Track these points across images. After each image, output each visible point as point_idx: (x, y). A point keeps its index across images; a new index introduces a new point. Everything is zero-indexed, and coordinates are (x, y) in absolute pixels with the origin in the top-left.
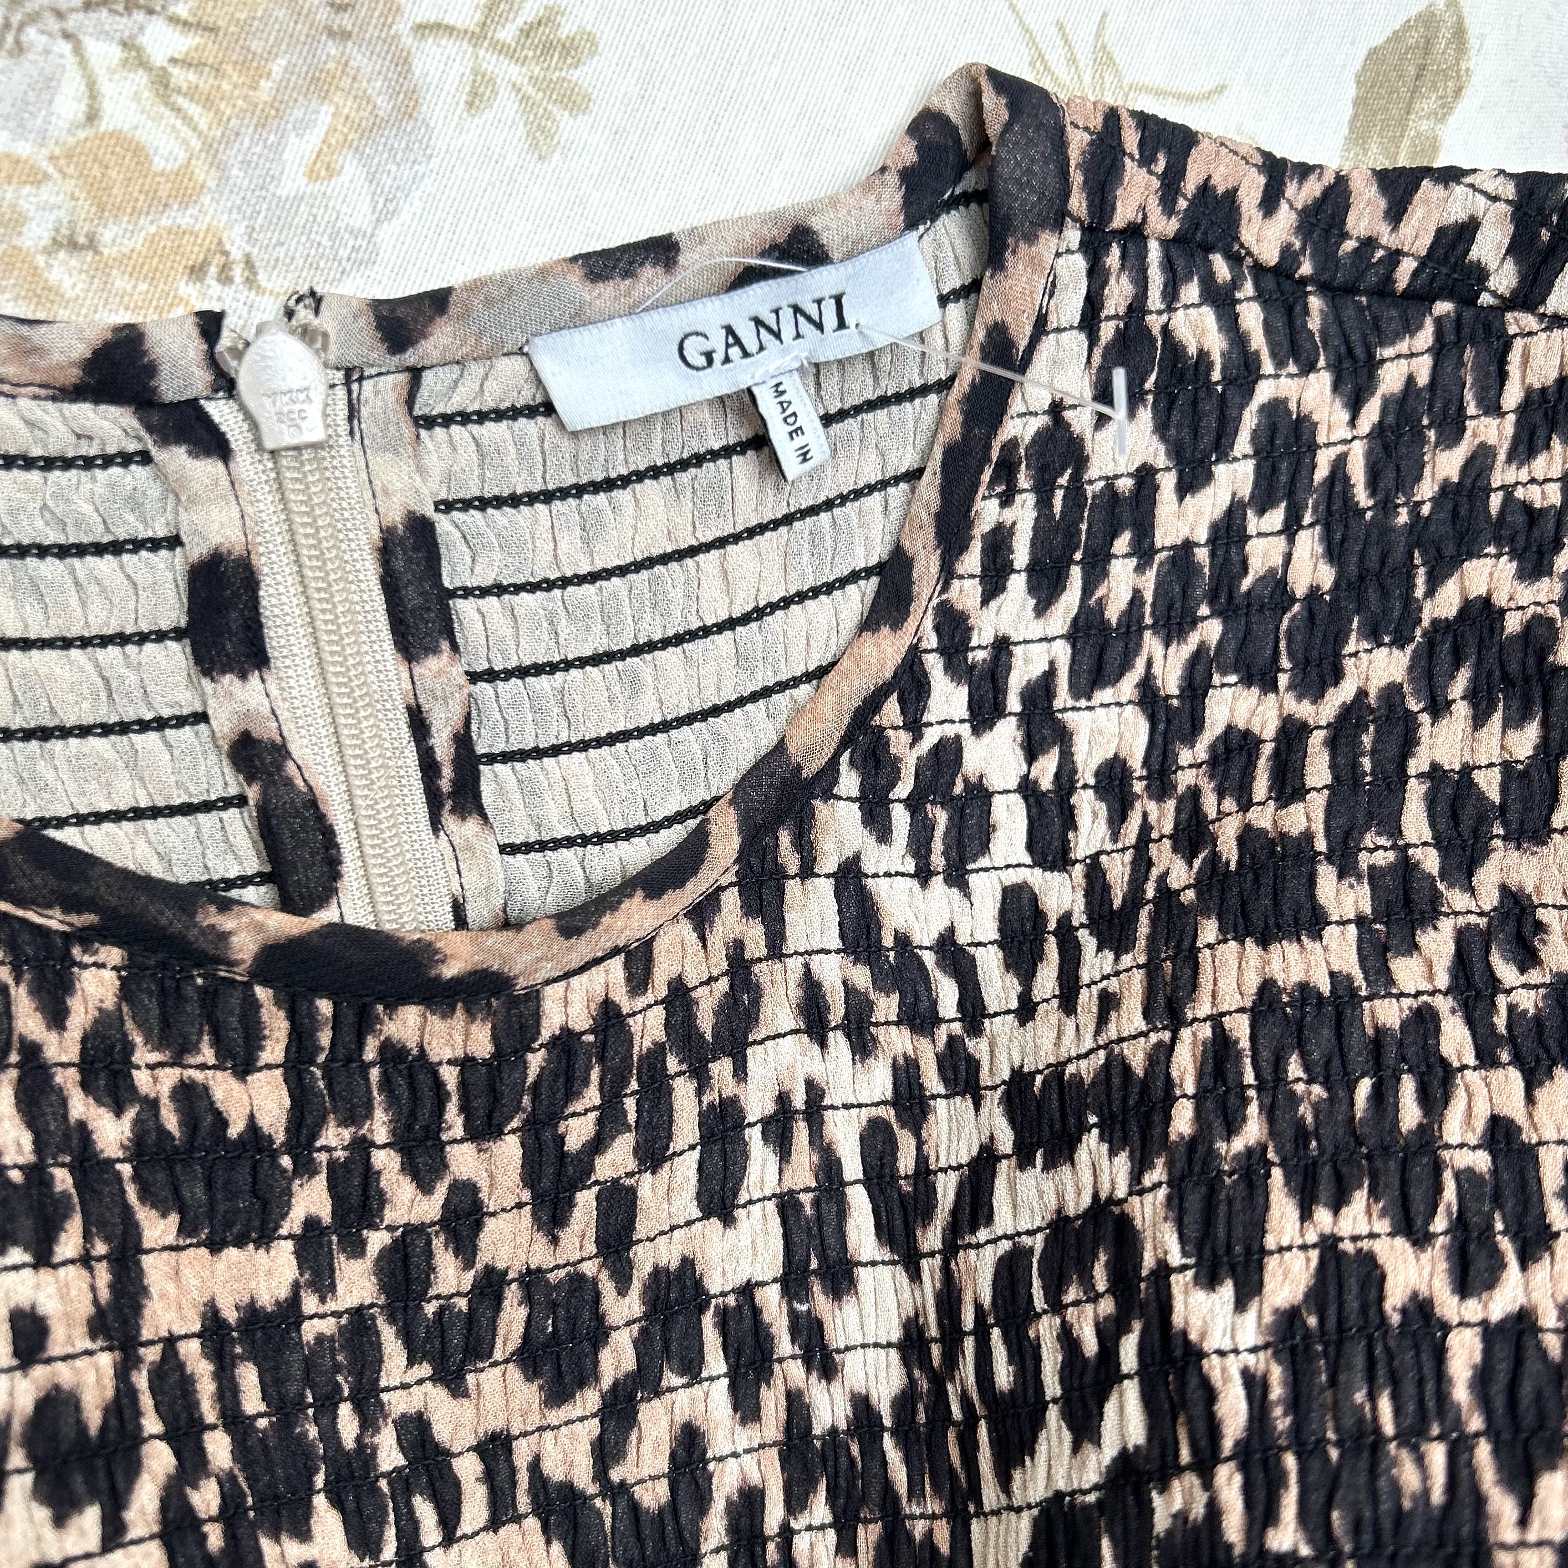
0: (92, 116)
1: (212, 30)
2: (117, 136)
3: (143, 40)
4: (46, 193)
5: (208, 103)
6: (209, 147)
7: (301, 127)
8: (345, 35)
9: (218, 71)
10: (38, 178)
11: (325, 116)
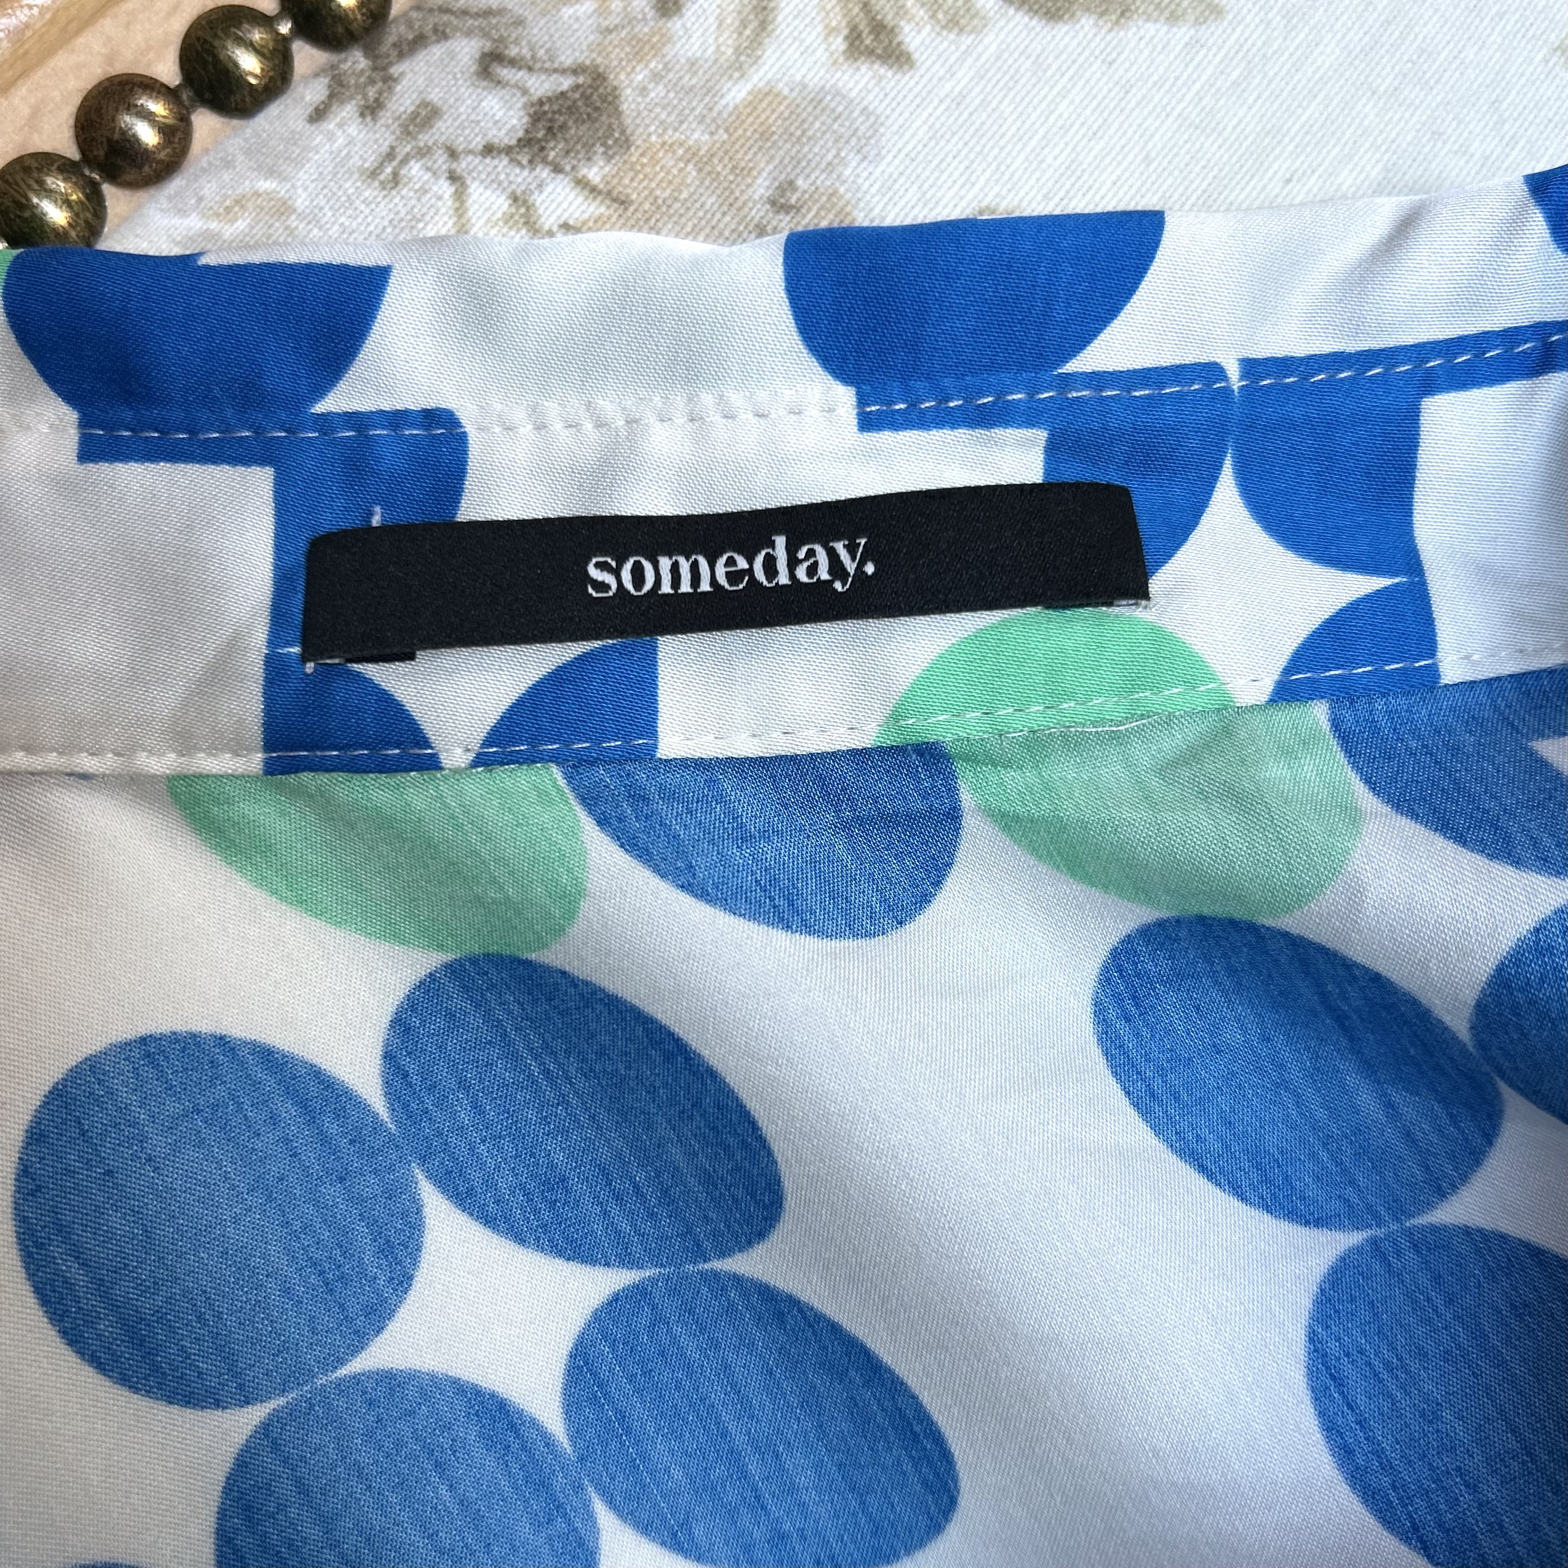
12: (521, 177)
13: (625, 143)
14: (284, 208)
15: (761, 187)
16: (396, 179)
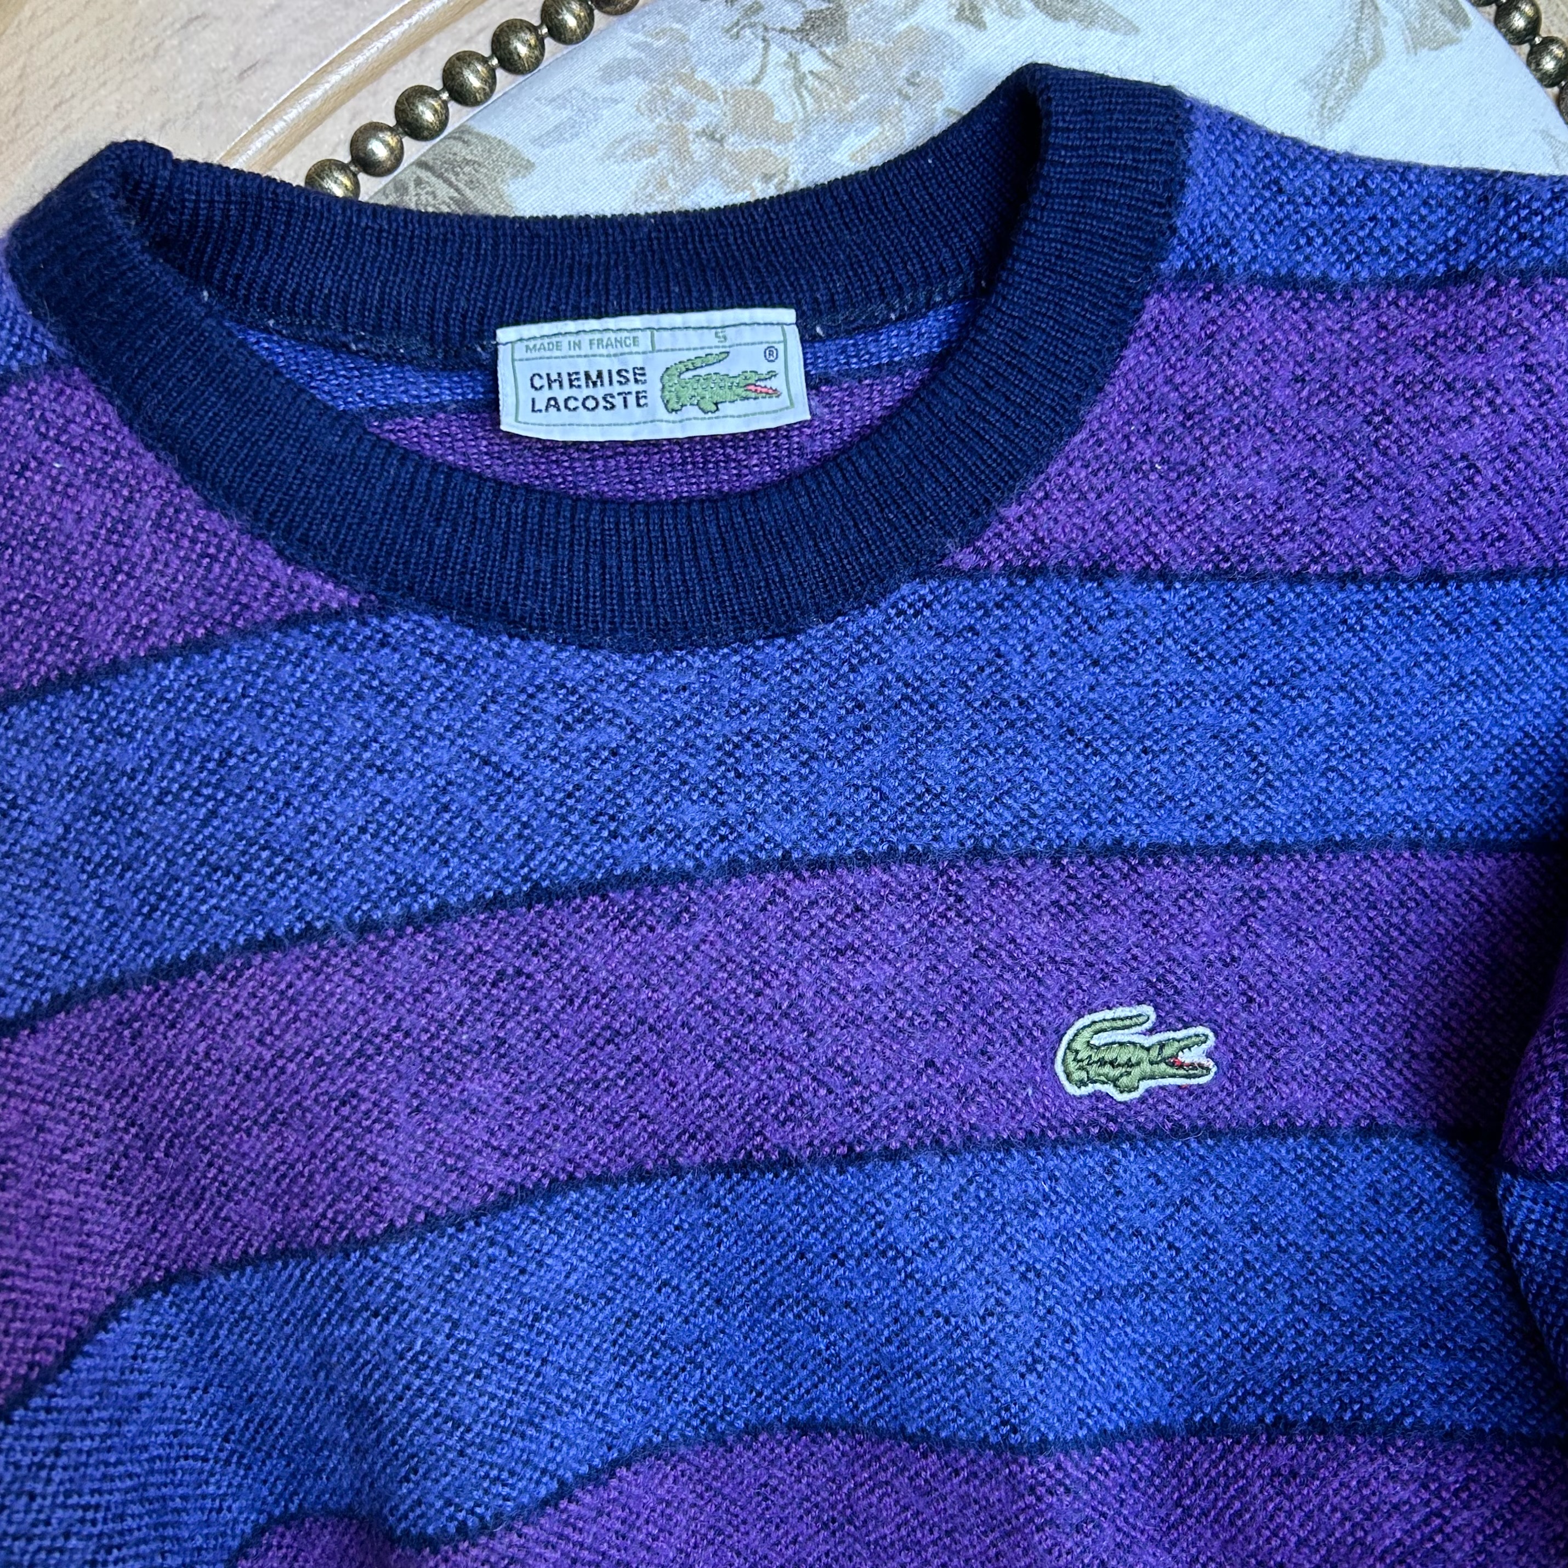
0: (756, 81)
1: (840, 67)
2: (763, 95)
3: (801, 57)
4: (712, 107)
5: (818, 99)
6: (806, 119)
7: (859, 132)
8: (907, 97)
9: (831, 87)
10: (712, 98)
11: (875, 131)
12: (796, 46)
13: (846, 39)
14: (684, 39)
15: (904, 73)
16: (738, 35)
